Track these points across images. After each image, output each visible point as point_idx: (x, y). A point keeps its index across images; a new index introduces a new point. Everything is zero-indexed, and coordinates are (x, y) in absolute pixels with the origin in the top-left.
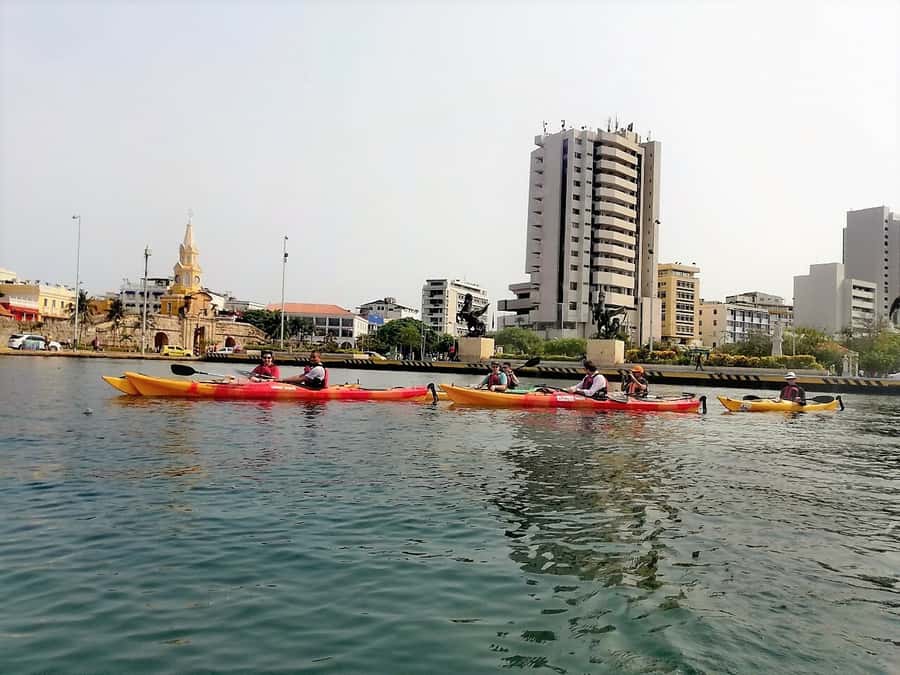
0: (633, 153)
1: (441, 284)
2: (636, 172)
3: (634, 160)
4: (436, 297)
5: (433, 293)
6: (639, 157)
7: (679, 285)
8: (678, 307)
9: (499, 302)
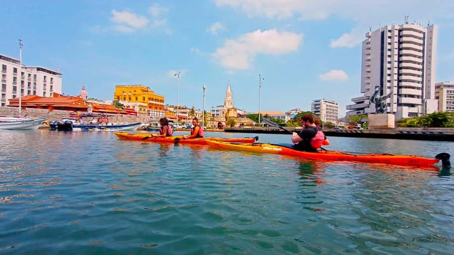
0: (420, 32)
1: (319, 101)
2: (422, 41)
3: (421, 35)
4: (317, 106)
5: (316, 105)
6: (424, 33)
7: (447, 92)
8: (447, 103)
9: (347, 106)
